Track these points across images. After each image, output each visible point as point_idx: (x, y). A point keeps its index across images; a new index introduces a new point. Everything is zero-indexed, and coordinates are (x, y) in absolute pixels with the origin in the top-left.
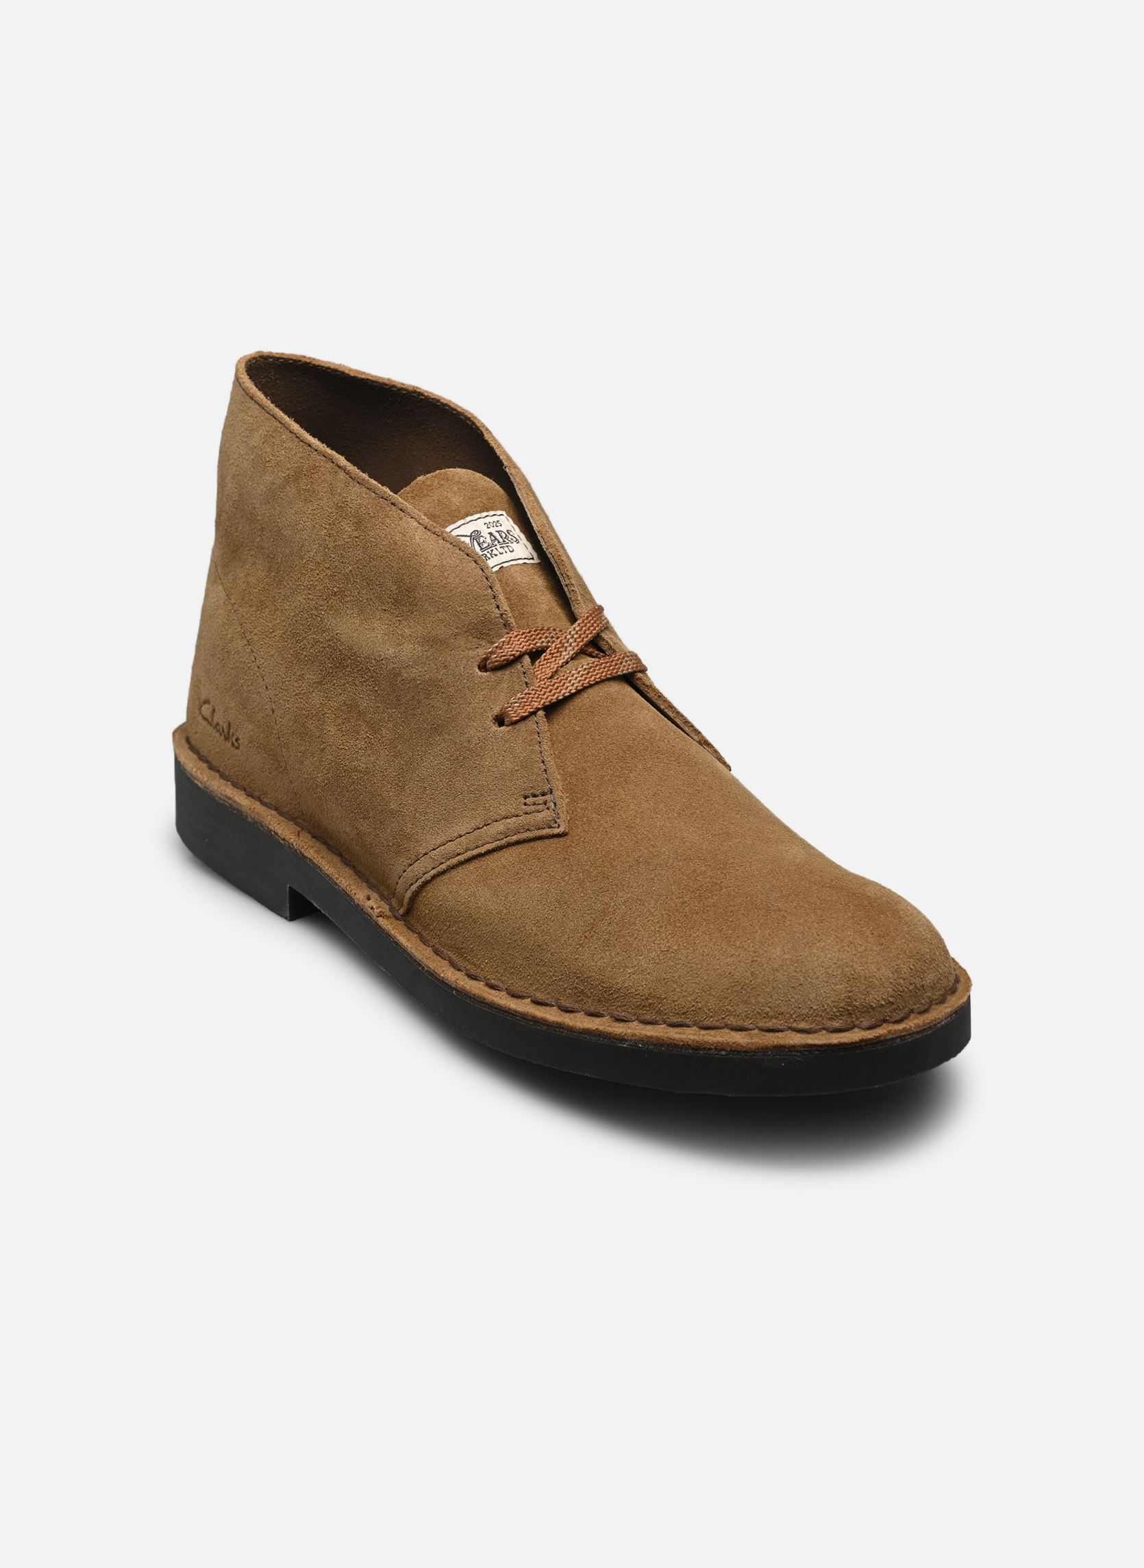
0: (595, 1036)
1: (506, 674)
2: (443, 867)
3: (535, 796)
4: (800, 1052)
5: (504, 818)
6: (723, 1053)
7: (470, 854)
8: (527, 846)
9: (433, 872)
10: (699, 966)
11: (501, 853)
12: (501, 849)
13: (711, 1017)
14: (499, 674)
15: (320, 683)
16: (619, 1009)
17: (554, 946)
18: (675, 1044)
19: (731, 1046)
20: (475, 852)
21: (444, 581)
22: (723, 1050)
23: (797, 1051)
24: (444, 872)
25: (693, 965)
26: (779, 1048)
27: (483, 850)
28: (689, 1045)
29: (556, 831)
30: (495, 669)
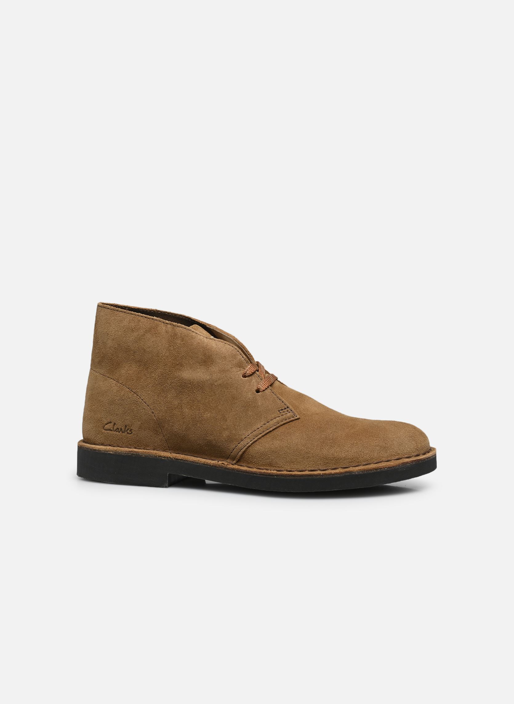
0: (339, 474)
1: (253, 377)
2: (256, 439)
3: (282, 410)
4: (410, 463)
5: (274, 418)
6: (386, 469)
7: (265, 432)
8: (287, 424)
9: (251, 443)
10: (367, 445)
11: (278, 429)
12: (277, 428)
13: (376, 460)
14: (250, 377)
15: (177, 396)
16: (343, 465)
17: (312, 451)
18: (369, 470)
19: (388, 466)
20: (267, 431)
21: (221, 352)
22: (386, 468)
23: (409, 463)
24: (256, 441)
25: (365, 445)
26: (403, 463)
27: (271, 429)
28: (374, 469)
29: (296, 418)
30: (249, 376)
